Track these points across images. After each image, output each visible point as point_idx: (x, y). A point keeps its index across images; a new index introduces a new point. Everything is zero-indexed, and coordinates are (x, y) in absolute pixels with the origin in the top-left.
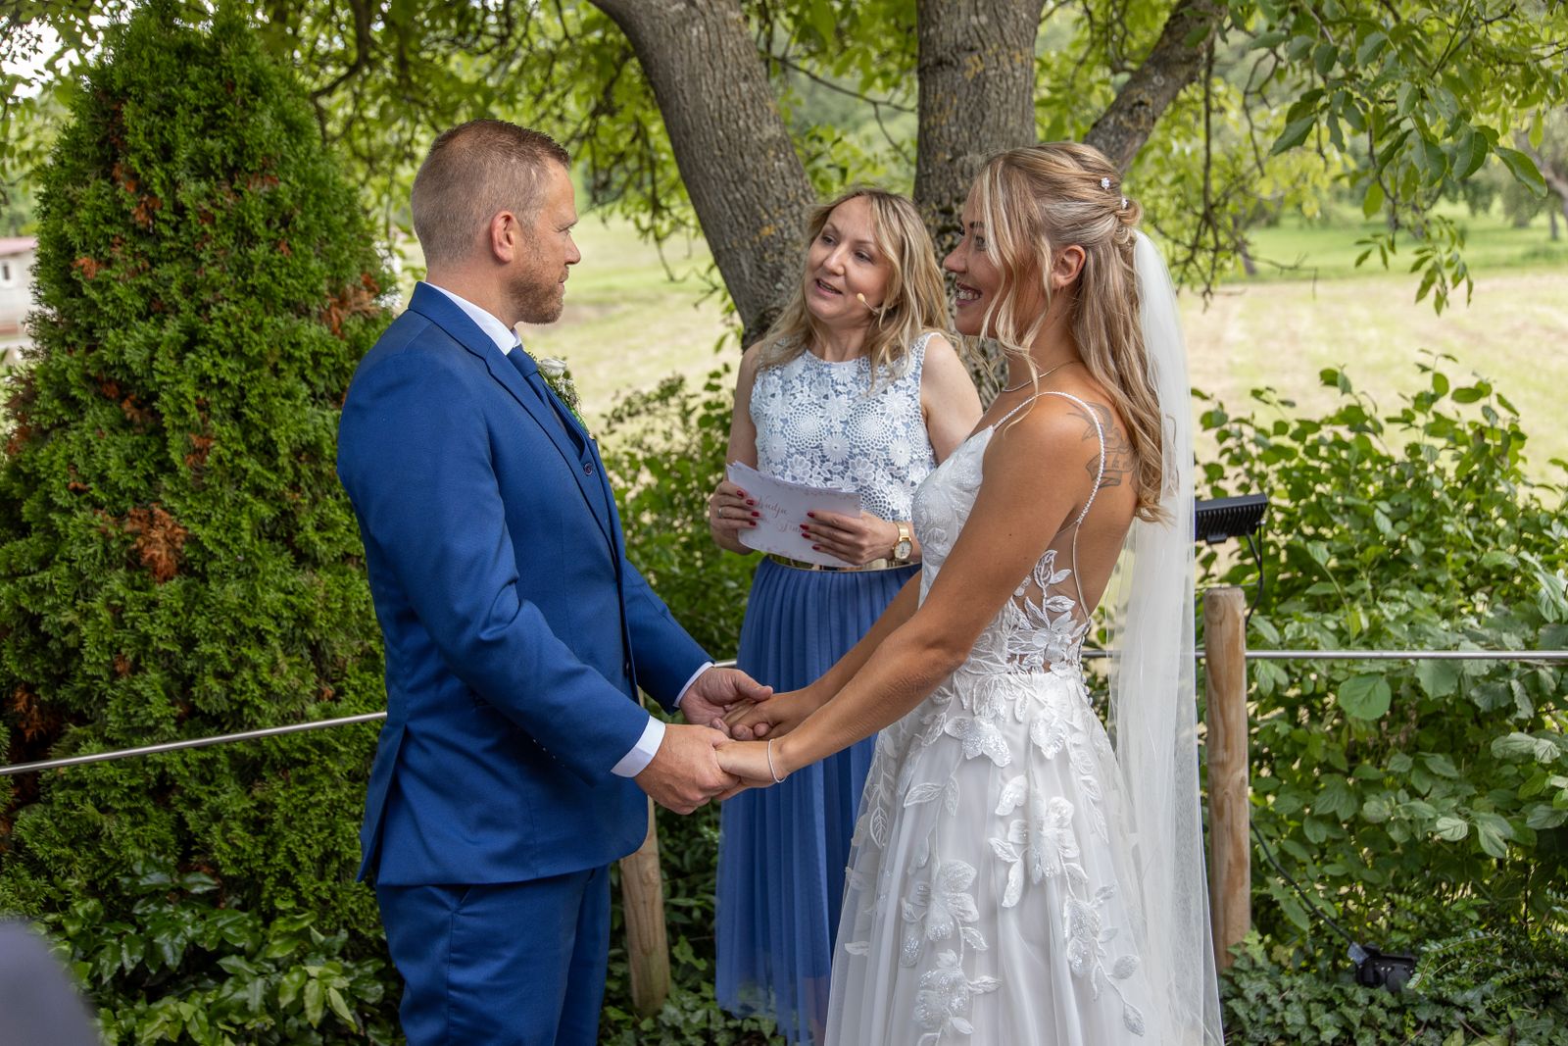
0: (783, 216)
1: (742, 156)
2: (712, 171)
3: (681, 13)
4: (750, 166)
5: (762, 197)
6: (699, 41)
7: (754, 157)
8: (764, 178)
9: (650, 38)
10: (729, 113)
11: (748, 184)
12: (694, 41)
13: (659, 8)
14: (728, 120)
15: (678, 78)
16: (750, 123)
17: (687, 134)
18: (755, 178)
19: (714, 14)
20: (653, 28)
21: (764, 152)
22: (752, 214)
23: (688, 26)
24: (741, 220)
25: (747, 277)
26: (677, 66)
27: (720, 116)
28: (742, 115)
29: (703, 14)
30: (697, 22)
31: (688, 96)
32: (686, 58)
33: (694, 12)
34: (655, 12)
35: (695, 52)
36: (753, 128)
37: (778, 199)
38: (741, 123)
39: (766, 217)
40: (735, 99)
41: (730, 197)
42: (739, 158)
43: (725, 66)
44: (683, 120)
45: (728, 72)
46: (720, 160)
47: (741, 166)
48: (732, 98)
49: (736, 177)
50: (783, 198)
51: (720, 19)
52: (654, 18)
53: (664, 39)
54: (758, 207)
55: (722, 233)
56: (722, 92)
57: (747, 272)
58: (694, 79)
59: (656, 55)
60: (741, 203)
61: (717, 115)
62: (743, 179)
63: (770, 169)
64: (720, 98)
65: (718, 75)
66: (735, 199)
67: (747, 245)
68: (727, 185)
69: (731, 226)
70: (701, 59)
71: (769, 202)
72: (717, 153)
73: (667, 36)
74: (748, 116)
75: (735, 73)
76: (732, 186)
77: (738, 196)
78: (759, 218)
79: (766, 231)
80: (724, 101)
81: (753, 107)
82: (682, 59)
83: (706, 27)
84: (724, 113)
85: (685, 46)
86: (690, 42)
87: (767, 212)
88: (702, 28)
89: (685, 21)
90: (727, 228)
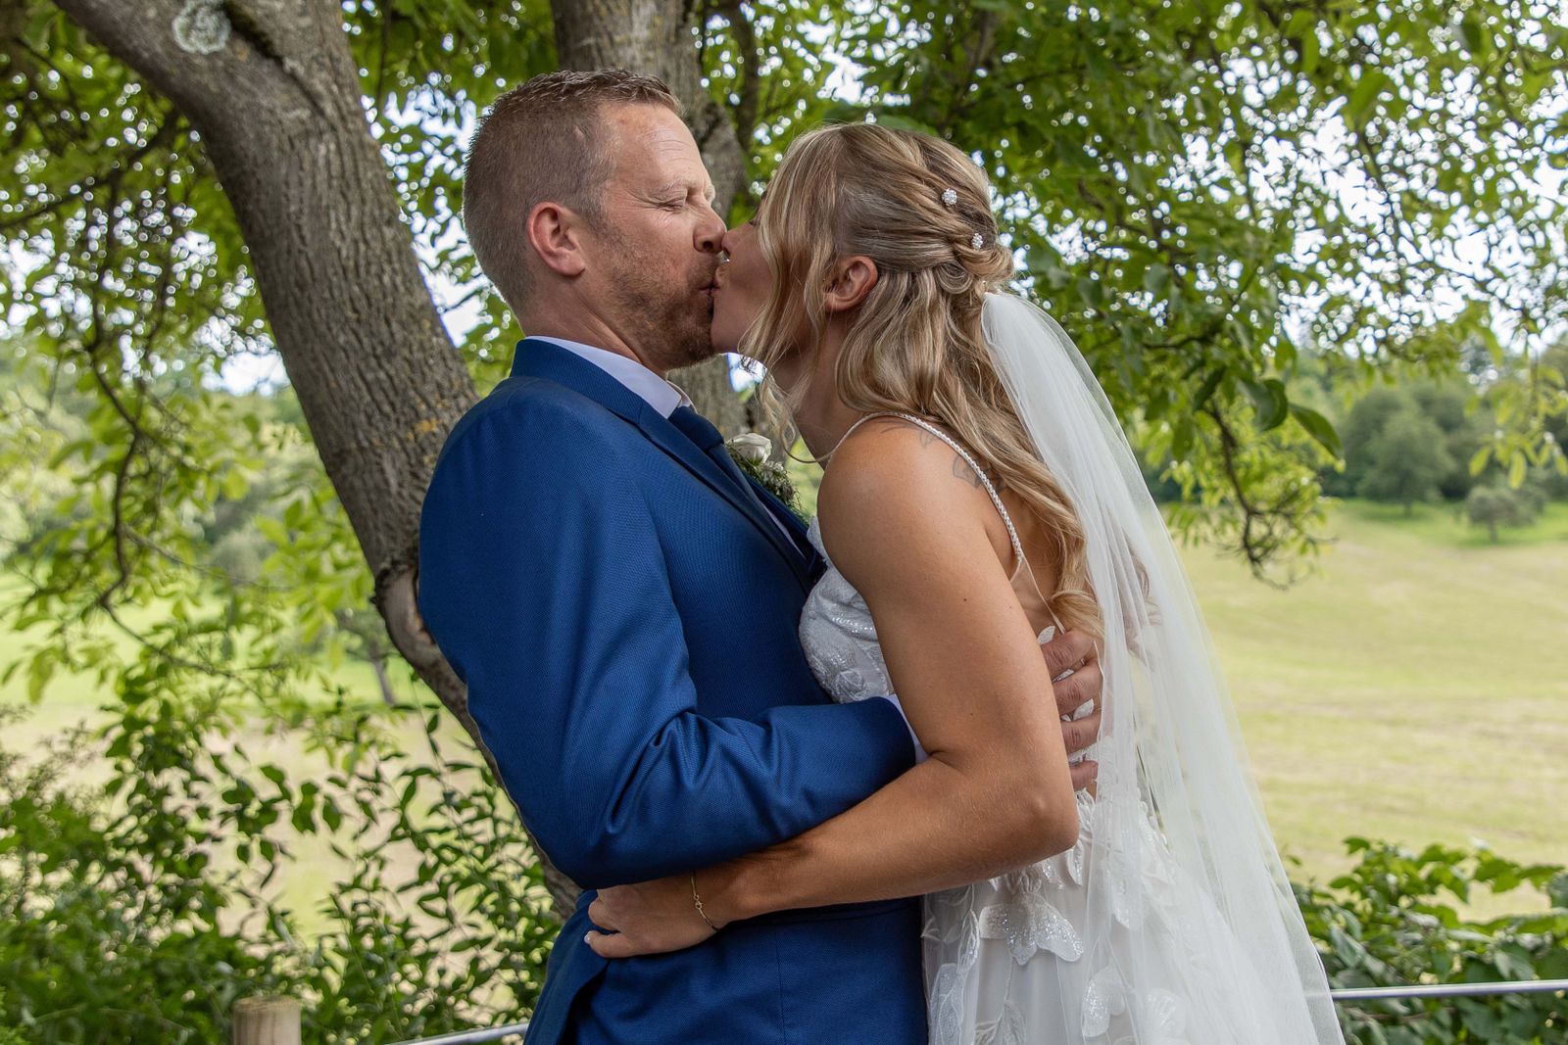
0: (447, 409)
1: (388, 322)
2: (342, 339)
3: (303, 122)
4: (399, 337)
5: (418, 378)
6: (328, 163)
7: (403, 325)
8: (418, 355)
9: (253, 149)
10: (369, 264)
11: (398, 361)
12: (321, 162)
13: (272, 112)
14: (368, 272)
15: (293, 208)
16: (399, 280)
17: (302, 286)
18: (406, 352)
19: (348, 131)
20: (259, 137)
21: (418, 322)
22: (404, 402)
23: (313, 142)
24: (387, 408)
25: (394, 488)
26: (293, 192)
27: (357, 266)
28: (387, 268)
29: (333, 129)
30: (326, 137)
31: (308, 236)
32: (308, 182)
33: (323, 124)
34: (265, 116)
35: (322, 177)
36: (402, 289)
37: (439, 386)
38: (386, 279)
39: (423, 407)
40: (376, 246)
41: (370, 377)
42: (384, 328)
43: (363, 201)
44: (297, 267)
45: (367, 209)
46: (354, 326)
47: (386, 336)
48: (373, 244)
49: (379, 350)
50: (446, 384)
51: (355, 141)
52: (262, 123)
53: (276, 154)
54: (412, 393)
55: (354, 426)
56: (357, 234)
57: (393, 481)
58: (319, 212)
59: (261, 175)
60: (387, 385)
61: (351, 263)
62: (390, 354)
63: (427, 345)
64: (356, 242)
65: (354, 212)
66: (378, 380)
67: (396, 444)
68: (365, 359)
69: (369, 417)
70: (330, 186)
71: (428, 388)
72: (350, 314)
73: (281, 149)
74: (394, 271)
75: (377, 213)
76: (373, 362)
77: (382, 375)
78: (413, 408)
79: (424, 427)
80: (362, 247)
81: (400, 260)
82: (301, 184)
83: (338, 145)
84: (362, 262)
85: (307, 166)
86: (314, 162)
87: (425, 400)
88: (333, 147)
89: (307, 134)
90: (363, 418)
